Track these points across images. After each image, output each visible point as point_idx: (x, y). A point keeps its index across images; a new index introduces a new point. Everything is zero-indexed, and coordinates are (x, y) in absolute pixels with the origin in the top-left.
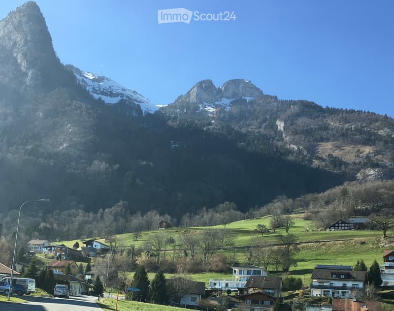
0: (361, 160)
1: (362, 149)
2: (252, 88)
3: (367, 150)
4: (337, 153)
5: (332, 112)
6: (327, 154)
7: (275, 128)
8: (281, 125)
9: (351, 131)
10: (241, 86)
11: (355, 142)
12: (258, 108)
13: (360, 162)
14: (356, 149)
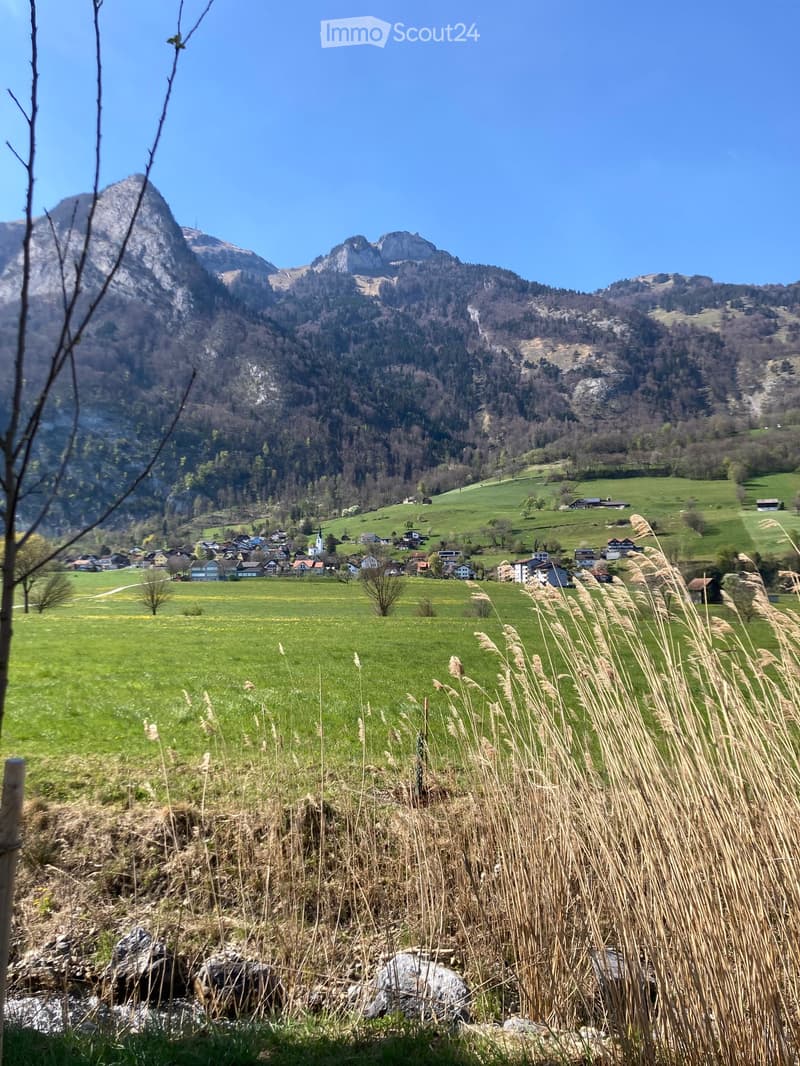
0: (580, 366)
1: (580, 350)
2: (421, 243)
3: (586, 351)
4: (549, 357)
5: (539, 290)
6: (539, 358)
7: (467, 317)
8: (475, 315)
9: (565, 323)
10: (405, 241)
11: (570, 340)
12: (435, 279)
13: (579, 369)
14: (573, 350)
